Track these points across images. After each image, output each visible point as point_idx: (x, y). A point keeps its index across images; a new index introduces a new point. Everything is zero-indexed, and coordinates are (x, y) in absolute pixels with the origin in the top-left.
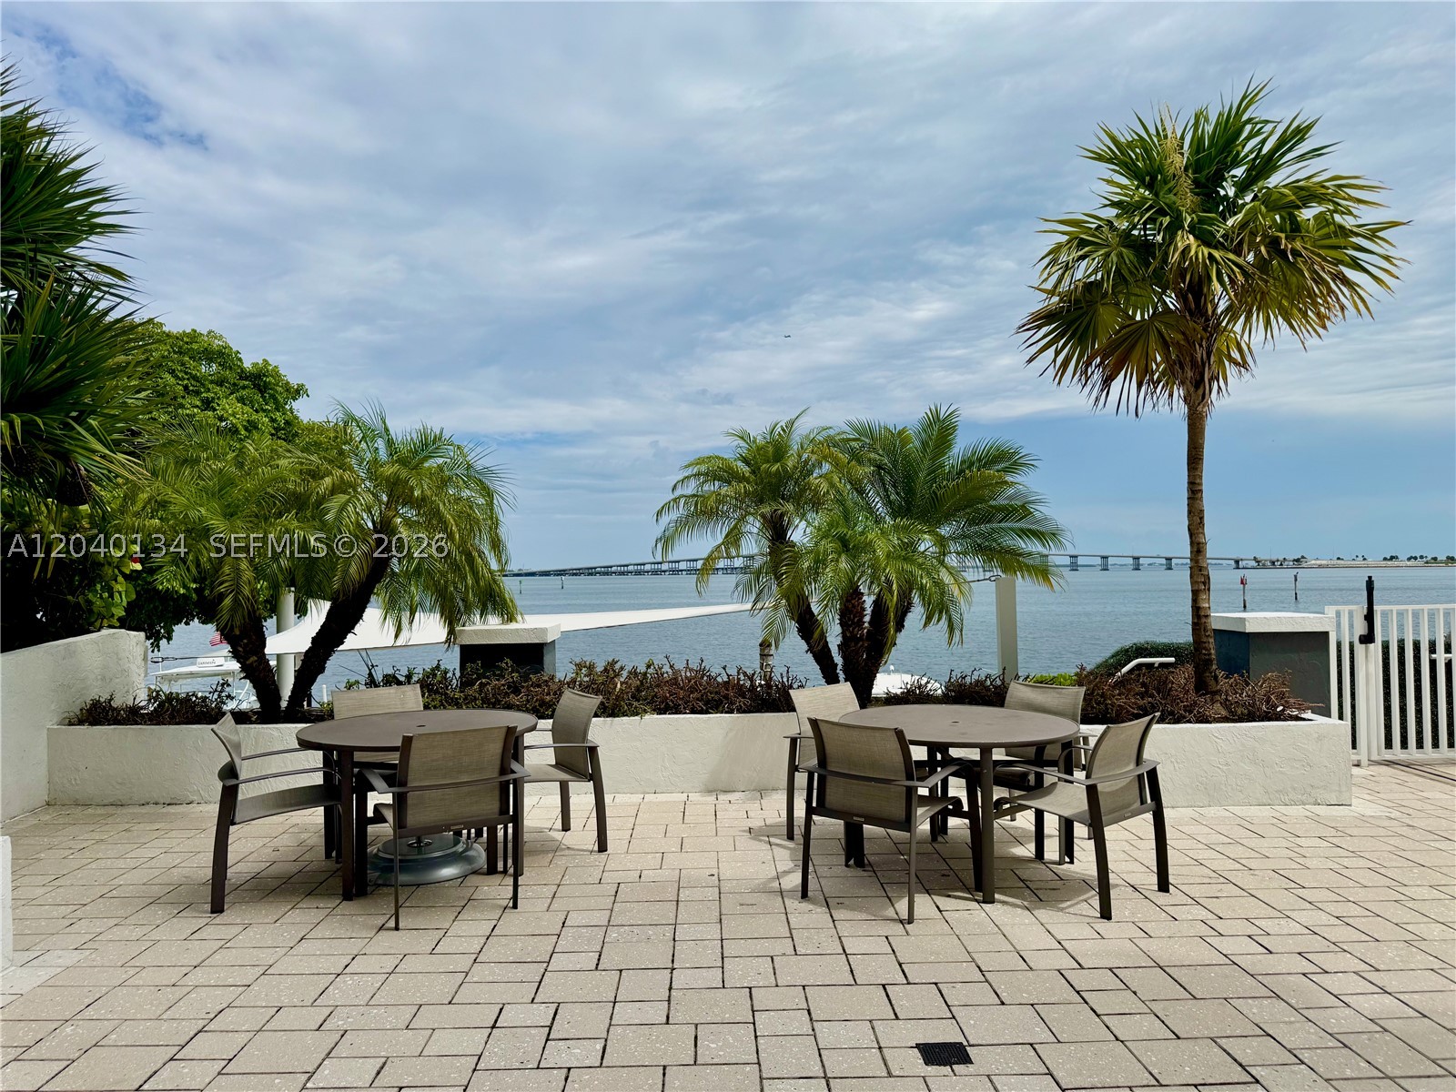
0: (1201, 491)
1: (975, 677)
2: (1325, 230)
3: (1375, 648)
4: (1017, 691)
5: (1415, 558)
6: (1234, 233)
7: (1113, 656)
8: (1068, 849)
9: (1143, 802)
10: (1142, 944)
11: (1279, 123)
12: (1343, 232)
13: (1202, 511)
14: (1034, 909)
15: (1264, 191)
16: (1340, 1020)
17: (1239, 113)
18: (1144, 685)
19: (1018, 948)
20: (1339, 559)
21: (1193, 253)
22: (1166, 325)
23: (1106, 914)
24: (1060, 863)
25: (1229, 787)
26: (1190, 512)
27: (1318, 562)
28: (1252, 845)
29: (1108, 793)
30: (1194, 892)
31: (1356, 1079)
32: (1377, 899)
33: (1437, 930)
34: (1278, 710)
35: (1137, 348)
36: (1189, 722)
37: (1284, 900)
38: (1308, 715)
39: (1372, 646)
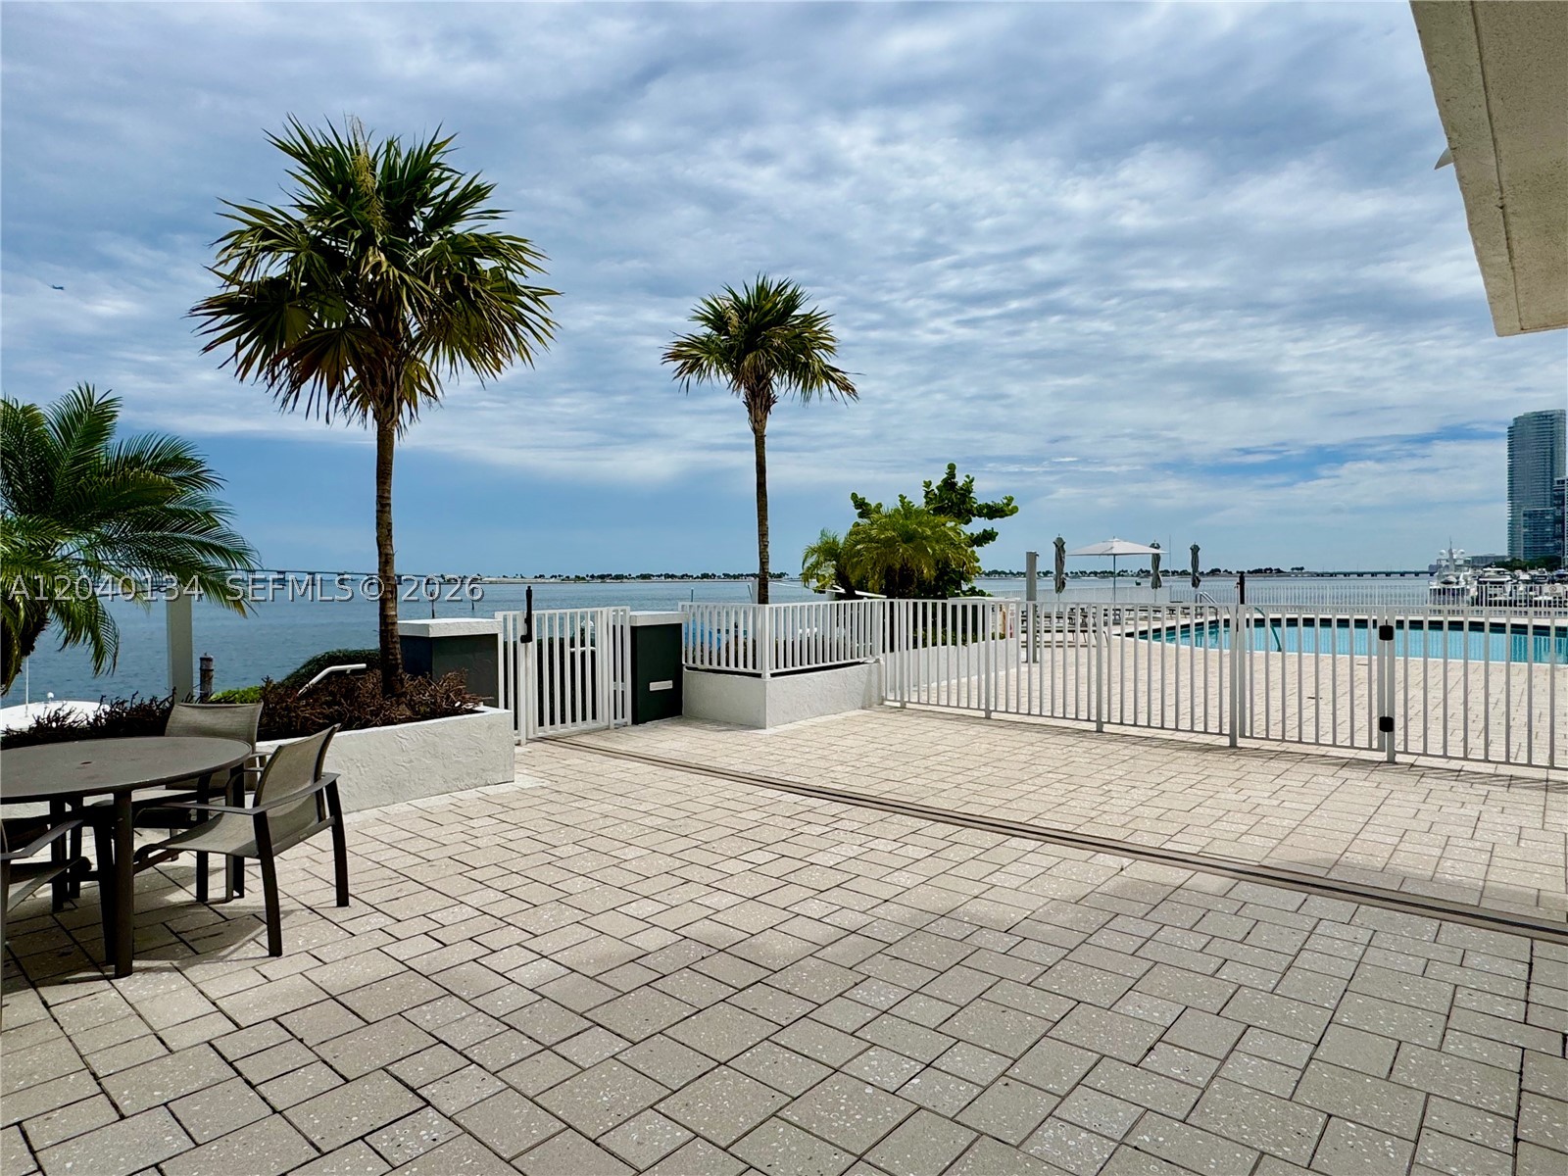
0: (389, 505)
1: (137, 701)
2: (500, 284)
3: (533, 646)
4: (183, 715)
5: (556, 577)
6: (423, 263)
7: (304, 667)
8: (236, 883)
9: (321, 818)
10: (314, 976)
11: (463, 175)
12: (513, 289)
13: (390, 524)
14: (186, 968)
15: (449, 235)
16: (507, 1000)
17: (428, 155)
18: (331, 693)
19: (156, 1027)
20: (504, 577)
21: (384, 269)
22: (358, 337)
23: (275, 950)
24: (227, 900)
25: (412, 783)
26: (378, 524)
27: (490, 579)
28: (431, 836)
29: (281, 817)
30: (374, 898)
31: (520, 1061)
32: (535, 865)
33: (580, 882)
34: (456, 705)
35: (327, 356)
36: (376, 725)
37: (457, 886)
38: (481, 707)
39: (530, 644)
